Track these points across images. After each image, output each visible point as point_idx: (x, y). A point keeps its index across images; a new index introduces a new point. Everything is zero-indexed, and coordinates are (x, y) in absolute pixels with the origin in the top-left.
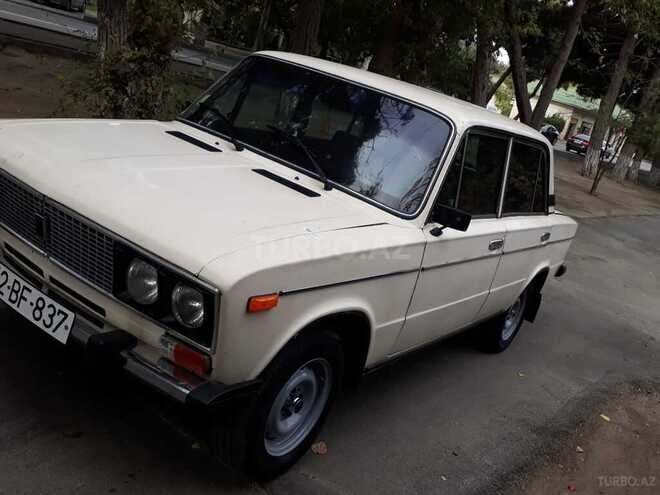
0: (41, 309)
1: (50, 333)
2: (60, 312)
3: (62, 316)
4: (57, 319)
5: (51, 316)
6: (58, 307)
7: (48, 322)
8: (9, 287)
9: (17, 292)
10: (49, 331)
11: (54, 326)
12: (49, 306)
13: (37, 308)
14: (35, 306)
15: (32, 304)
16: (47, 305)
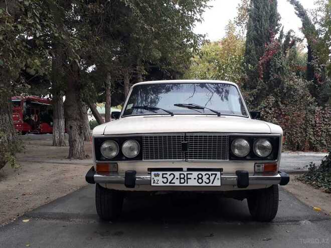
0: (201, 178)
1: (211, 185)
2: (212, 174)
3: (214, 176)
4: (212, 178)
5: (208, 178)
6: (210, 173)
7: (208, 181)
8: (177, 179)
9: (184, 178)
10: (210, 184)
11: (211, 182)
12: (205, 175)
13: (199, 178)
14: (197, 178)
15: (195, 179)
16: (204, 175)
